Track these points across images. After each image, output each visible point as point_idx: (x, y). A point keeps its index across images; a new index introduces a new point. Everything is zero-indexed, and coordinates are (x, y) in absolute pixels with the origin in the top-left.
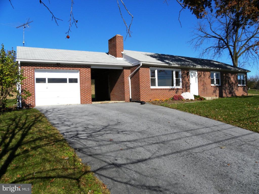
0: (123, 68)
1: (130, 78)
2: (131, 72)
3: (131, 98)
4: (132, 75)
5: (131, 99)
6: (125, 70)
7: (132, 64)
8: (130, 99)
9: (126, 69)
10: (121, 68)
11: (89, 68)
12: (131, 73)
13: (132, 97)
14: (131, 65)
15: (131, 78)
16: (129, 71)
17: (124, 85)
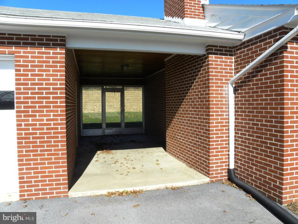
0: (207, 50)
1: (231, 90)
2: (239, 66)
3: (232, 167)
4: (241, 79)
5: (235, 169)
6: (212, 57)
7: (244, 30)
8: (229, 171)
9: (217, 54)
10: (199, 51)
11: (56, 45)
12: (235, 69)
13: (235, 162)
14: (240, 37)
15: (235, 90)
16: (232, 62)
17: (209, 116)
